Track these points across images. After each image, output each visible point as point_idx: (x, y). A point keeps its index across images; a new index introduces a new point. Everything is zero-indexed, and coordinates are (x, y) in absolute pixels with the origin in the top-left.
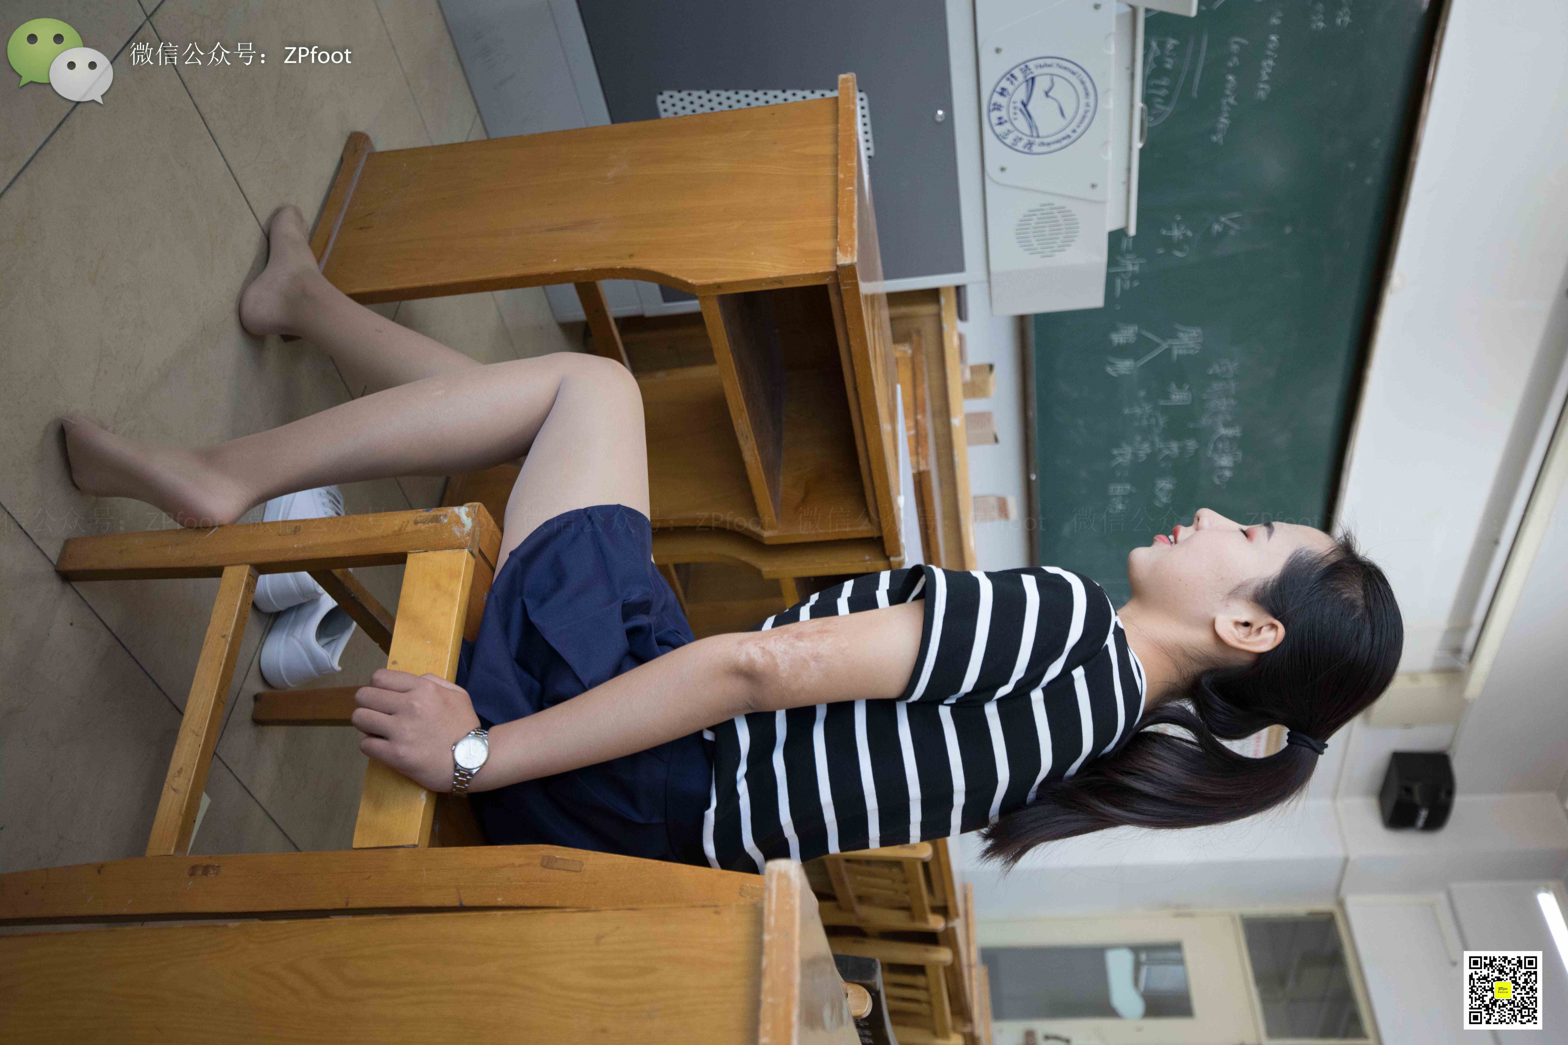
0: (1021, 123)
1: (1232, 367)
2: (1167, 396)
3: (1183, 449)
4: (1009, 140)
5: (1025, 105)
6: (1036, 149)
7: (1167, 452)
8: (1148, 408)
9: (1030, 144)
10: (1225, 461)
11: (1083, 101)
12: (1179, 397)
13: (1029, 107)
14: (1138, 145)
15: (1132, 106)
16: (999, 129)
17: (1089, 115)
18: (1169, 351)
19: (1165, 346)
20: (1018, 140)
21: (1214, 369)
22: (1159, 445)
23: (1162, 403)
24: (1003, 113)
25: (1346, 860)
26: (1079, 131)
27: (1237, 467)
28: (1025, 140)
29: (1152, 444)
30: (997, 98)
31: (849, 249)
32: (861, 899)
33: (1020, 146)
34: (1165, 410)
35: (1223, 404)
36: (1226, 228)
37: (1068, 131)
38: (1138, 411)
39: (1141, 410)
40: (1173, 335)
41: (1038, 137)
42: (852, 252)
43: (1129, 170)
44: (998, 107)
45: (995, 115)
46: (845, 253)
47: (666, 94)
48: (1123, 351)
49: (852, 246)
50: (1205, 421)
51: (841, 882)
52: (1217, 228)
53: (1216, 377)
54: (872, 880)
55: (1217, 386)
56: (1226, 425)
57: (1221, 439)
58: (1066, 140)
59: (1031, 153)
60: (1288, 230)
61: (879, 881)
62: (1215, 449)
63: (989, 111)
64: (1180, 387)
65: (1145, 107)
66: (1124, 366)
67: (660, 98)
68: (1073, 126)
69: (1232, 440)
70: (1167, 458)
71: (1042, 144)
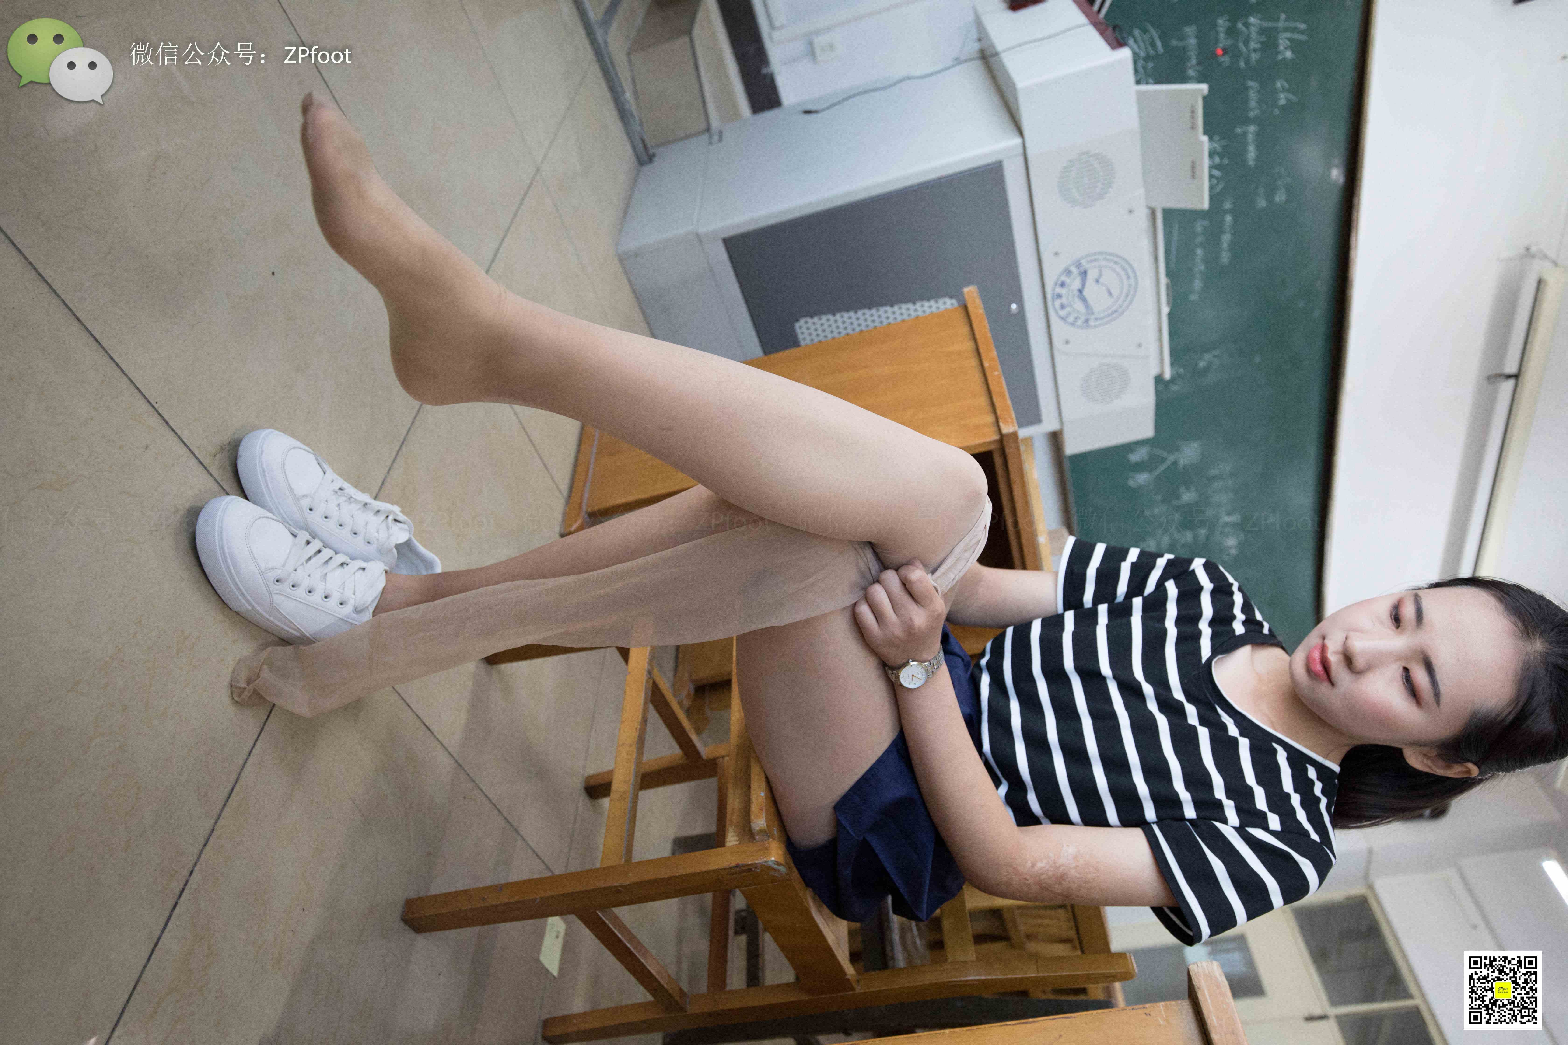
0: (1079, 306)
1: (1227, 468)
2: (1178, 497)
3: (1196, 537)
4: (1071, 319)
5: (1080, 291)
6: (1092, 323)
7: (1183, 541)
8: (1164, 508)
9: (1087, 321)
10: (1231, 542)
11: (1125, 282)
12: (1188, 496)
13: (1085, 293)
14: (1166, 310)
15: (1158, 281)
16: (1063, 313)
17: (1131, 293)
18: (1175, 462)
19: (1171, 459)
20: (1076, 319)
21: (1214, 472)
22: (1176, 535)
23: (1176, 502)
24: (1064, 300)
25: (1370, 852)
26: (1124, 305)
27: (1241, 546)
28: (1083, 318)
29: (1171, 536)
30: (1058, 290)
31: (1010, 420)
32: (1030, 937)
33: (1079, 323)
34: (1177, 508)
35: (1224, 498)
36: (1210, 364)
37: (1116, 307)
38: (1156, 511)
39: (1160, 510)
40: (1178, 449)
41: (1093, 313)
42: (1012, 422)
43: (1160, 330)
44: (1059, 296)
45: (1058, 303)
46: (1007, 423)
47: (802, 322)
48: (1140, 467)
49: (1011, 418)
50: (1210, 513)
51: (1015, 924)
52: (1202, 364)
53: (1216, 478)
54: (1040, 921)
55: (1217, 484)
56: (1229, 513)
57: (1226, 525)
58: (1115, 314)
59: (1088, 327)
60: (1258, 359)
61: (1046, 921)
62: (1222, 534)
63: (1053, 300)
64: (1188, 488)
65: (1169, 281)
66: (1142, 478)
67: (797, 325)
68: (1120, 302)
69: (1234, 524)
70: (1184, 545)
71: (1096, 319)
